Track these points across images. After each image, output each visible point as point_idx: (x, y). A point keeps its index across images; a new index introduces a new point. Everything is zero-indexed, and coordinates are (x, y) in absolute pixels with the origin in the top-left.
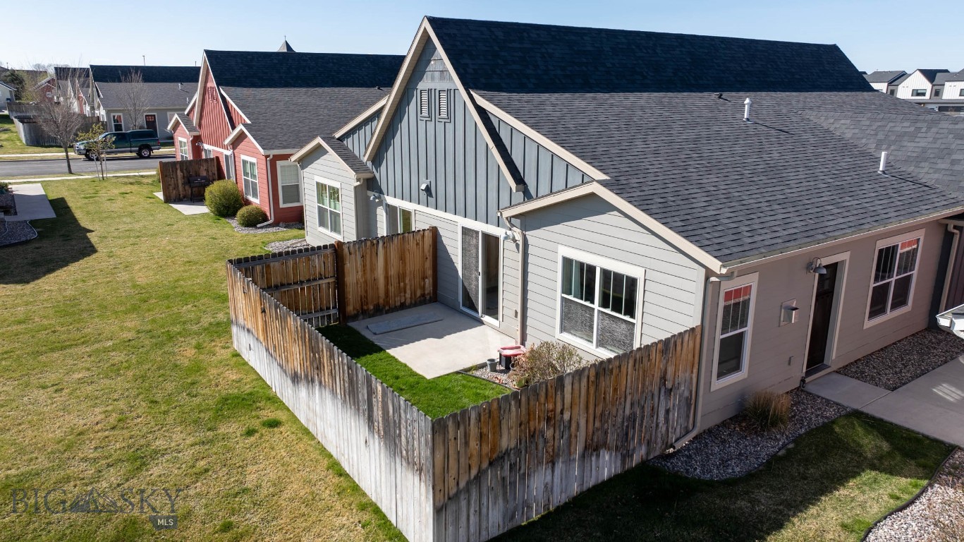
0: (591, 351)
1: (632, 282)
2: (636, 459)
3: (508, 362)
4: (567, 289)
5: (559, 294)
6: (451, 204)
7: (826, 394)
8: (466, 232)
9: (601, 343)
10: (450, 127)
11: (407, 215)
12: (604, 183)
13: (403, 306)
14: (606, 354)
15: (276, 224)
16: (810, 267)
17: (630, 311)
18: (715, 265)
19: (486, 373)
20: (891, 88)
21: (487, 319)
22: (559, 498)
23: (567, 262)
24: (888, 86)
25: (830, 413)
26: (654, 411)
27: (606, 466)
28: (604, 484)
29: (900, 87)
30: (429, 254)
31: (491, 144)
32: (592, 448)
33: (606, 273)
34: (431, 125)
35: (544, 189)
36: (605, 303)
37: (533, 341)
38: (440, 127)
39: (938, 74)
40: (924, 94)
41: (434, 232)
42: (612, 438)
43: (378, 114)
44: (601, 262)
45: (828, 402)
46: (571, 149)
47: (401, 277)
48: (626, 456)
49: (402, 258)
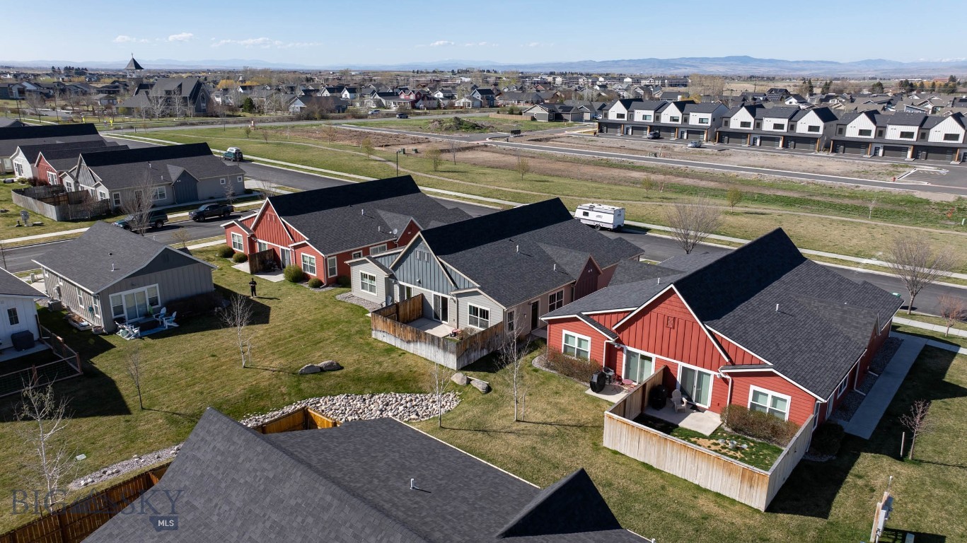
0: (478, 329)
1: (487, 312)
2: (491, 351)
3: (455, 334)
4: (470, 313)
5: (469, 315)
6: (429, 286)
7: (536, 334)
8: (435, 296)
9: (481, 326)
10: (428, 264)
11: (409, 289)
12: (479, 288)
13: (414, 320)
14: (482, 329)
15: (327, 286)
16: (529, 304)
17: (487, 318)
18: (505, 308)
19: (449, 337)
20: (657, 114)
21: (443, 322)
22: (476, 359)
23: (470, 306)
24: (655, 113)
25: (535, 338)
26: (494, 341)
27: (485, 353)
28: (484, 356)
29: (662, 114)
30: (420, 301)
31: (449, 278)
32: (482, 348)
33: (481, 309)
34: (420, 262)
35: (462, 287)
36: (481, 317)
37: (462, 327)
38: (424, 264)
39: (687, 105)
40: (677, 120)
41: (422, 295)
42: (486, 347)
43: (399, 253)
44: (479, 307)
45: (536, 336)
46: (469, 277)
47: (413, 311)
48: (489, 350)
49: (414, 305)
